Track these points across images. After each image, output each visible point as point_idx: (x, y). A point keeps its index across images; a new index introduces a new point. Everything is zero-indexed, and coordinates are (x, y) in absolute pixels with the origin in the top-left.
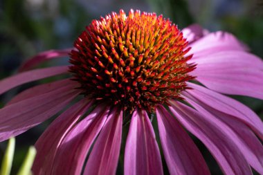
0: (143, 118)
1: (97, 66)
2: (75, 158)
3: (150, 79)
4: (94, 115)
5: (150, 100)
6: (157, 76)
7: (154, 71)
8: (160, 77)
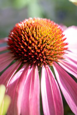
0: (47, 69)
1: (24, 45)
2: (17, 91)
3: (50, 50)
4: (23, 69)
5: (50, 60)
6: (53, 48)
7: (51, 46)
8: (54, 49)
